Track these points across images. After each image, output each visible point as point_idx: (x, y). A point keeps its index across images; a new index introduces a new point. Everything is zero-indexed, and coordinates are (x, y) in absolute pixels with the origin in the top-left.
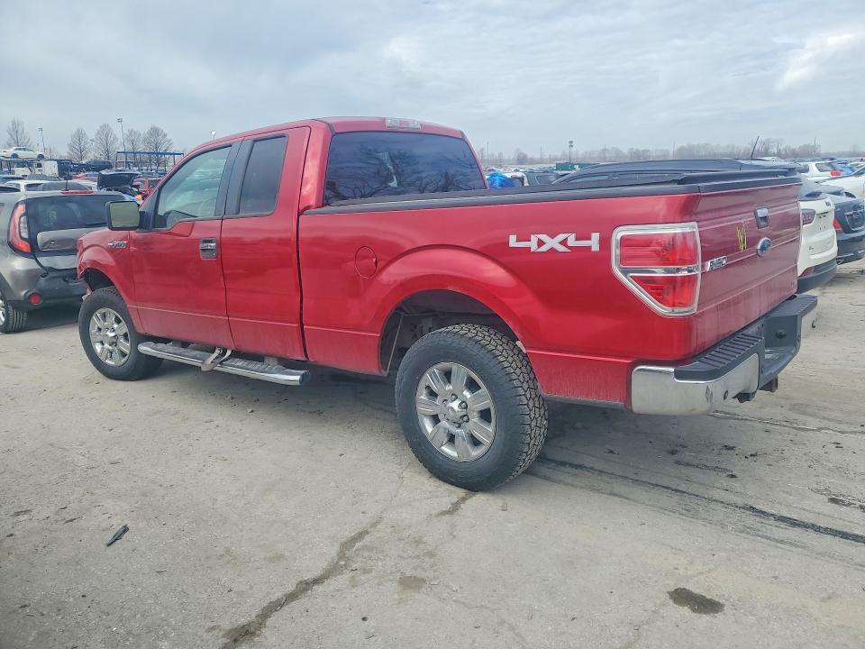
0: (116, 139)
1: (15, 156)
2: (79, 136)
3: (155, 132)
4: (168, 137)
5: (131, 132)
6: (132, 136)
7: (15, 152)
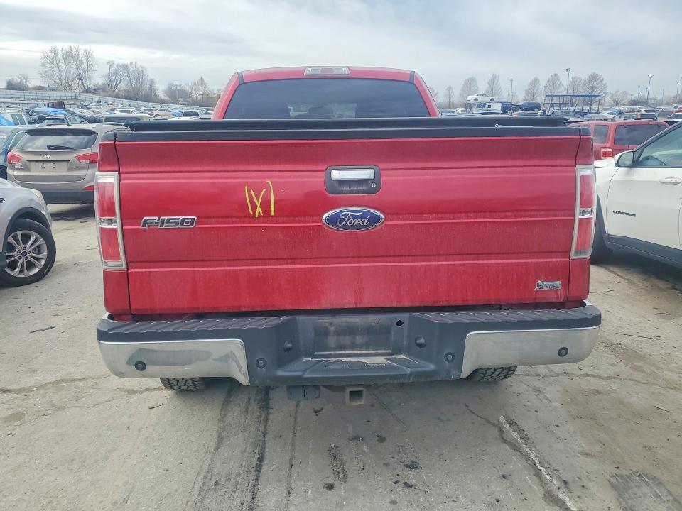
0: (561, 84)
1: (476, 100)
2: (535, 83)
3: (594, 77)
4: (604, 82)
5: (573, 79)
6: (575, 82)
7: (477, 97)
